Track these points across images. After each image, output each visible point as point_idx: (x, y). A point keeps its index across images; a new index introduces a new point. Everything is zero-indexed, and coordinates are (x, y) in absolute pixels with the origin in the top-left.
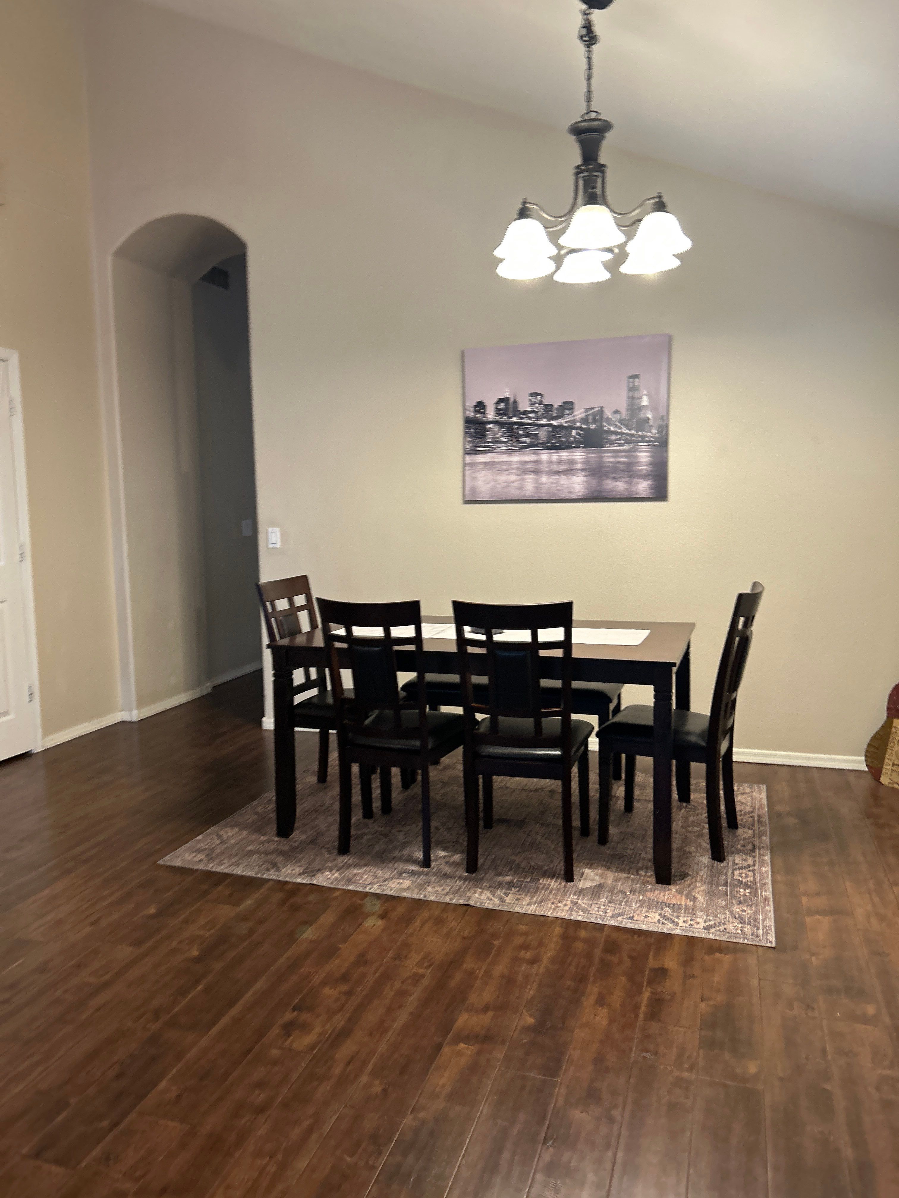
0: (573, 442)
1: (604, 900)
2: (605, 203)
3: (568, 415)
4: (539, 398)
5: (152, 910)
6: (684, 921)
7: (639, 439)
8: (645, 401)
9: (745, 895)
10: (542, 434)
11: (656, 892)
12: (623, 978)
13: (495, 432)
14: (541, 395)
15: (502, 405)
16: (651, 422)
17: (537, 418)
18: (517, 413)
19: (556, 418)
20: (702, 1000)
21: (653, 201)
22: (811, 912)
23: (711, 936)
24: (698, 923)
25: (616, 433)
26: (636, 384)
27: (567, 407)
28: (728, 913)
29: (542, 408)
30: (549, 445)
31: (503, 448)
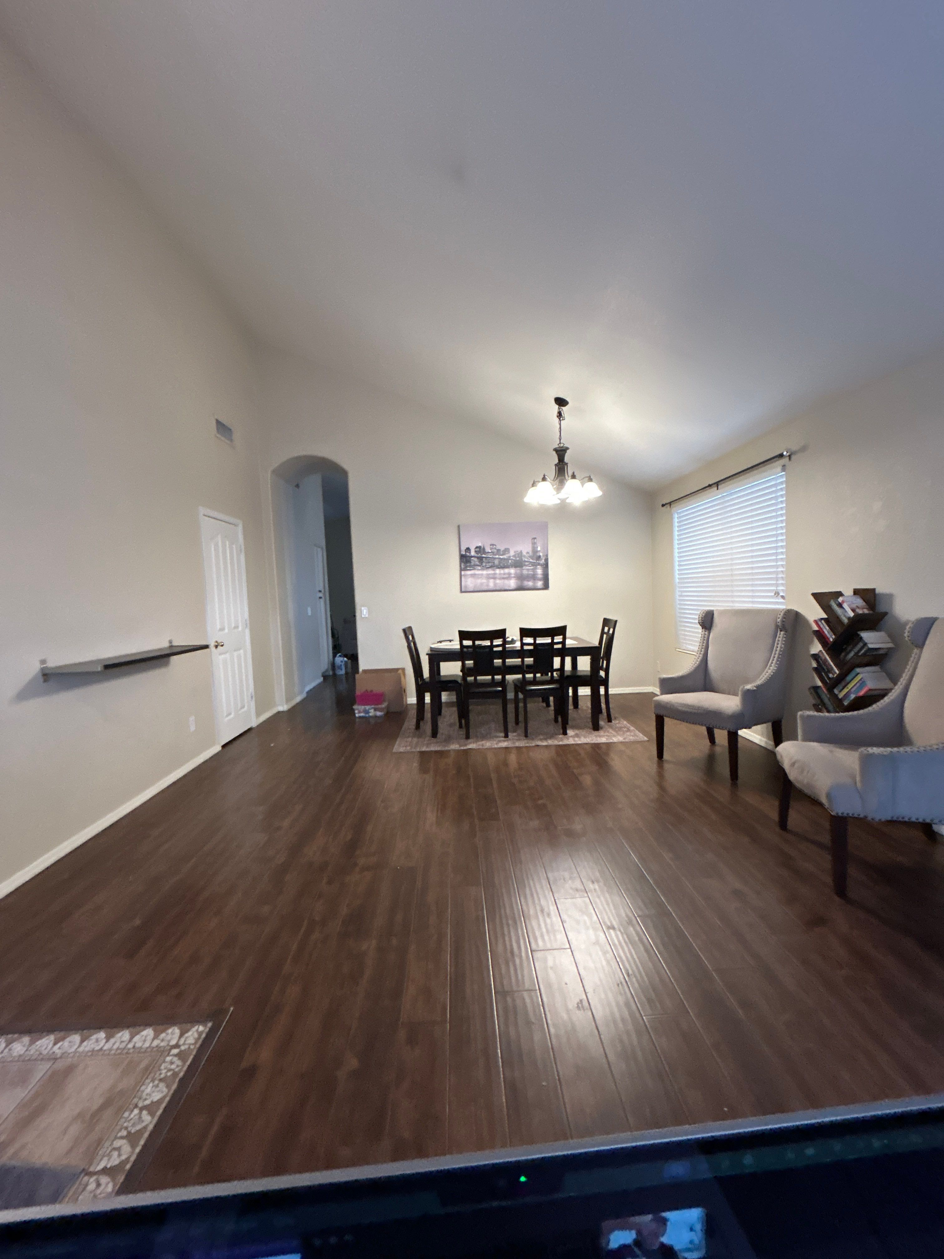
0: (509, 565)
1: (584, 737)
3: (507, 554)
4: (494, 546)
7: (537, 564)
8: (539, 549)
9: (620, 730)
10: (496, 562)
13: (475, 561)
15: (478, 549)
16: (541, 557)
17: (494, 555)
18: (485, 553)
19: (502, 555)
23: (627, 741)
25: (528, 562)
26: (535, 541)
27: (507, 550)
29: (495, 551)
30: (499, 567)
31: (480, 568)
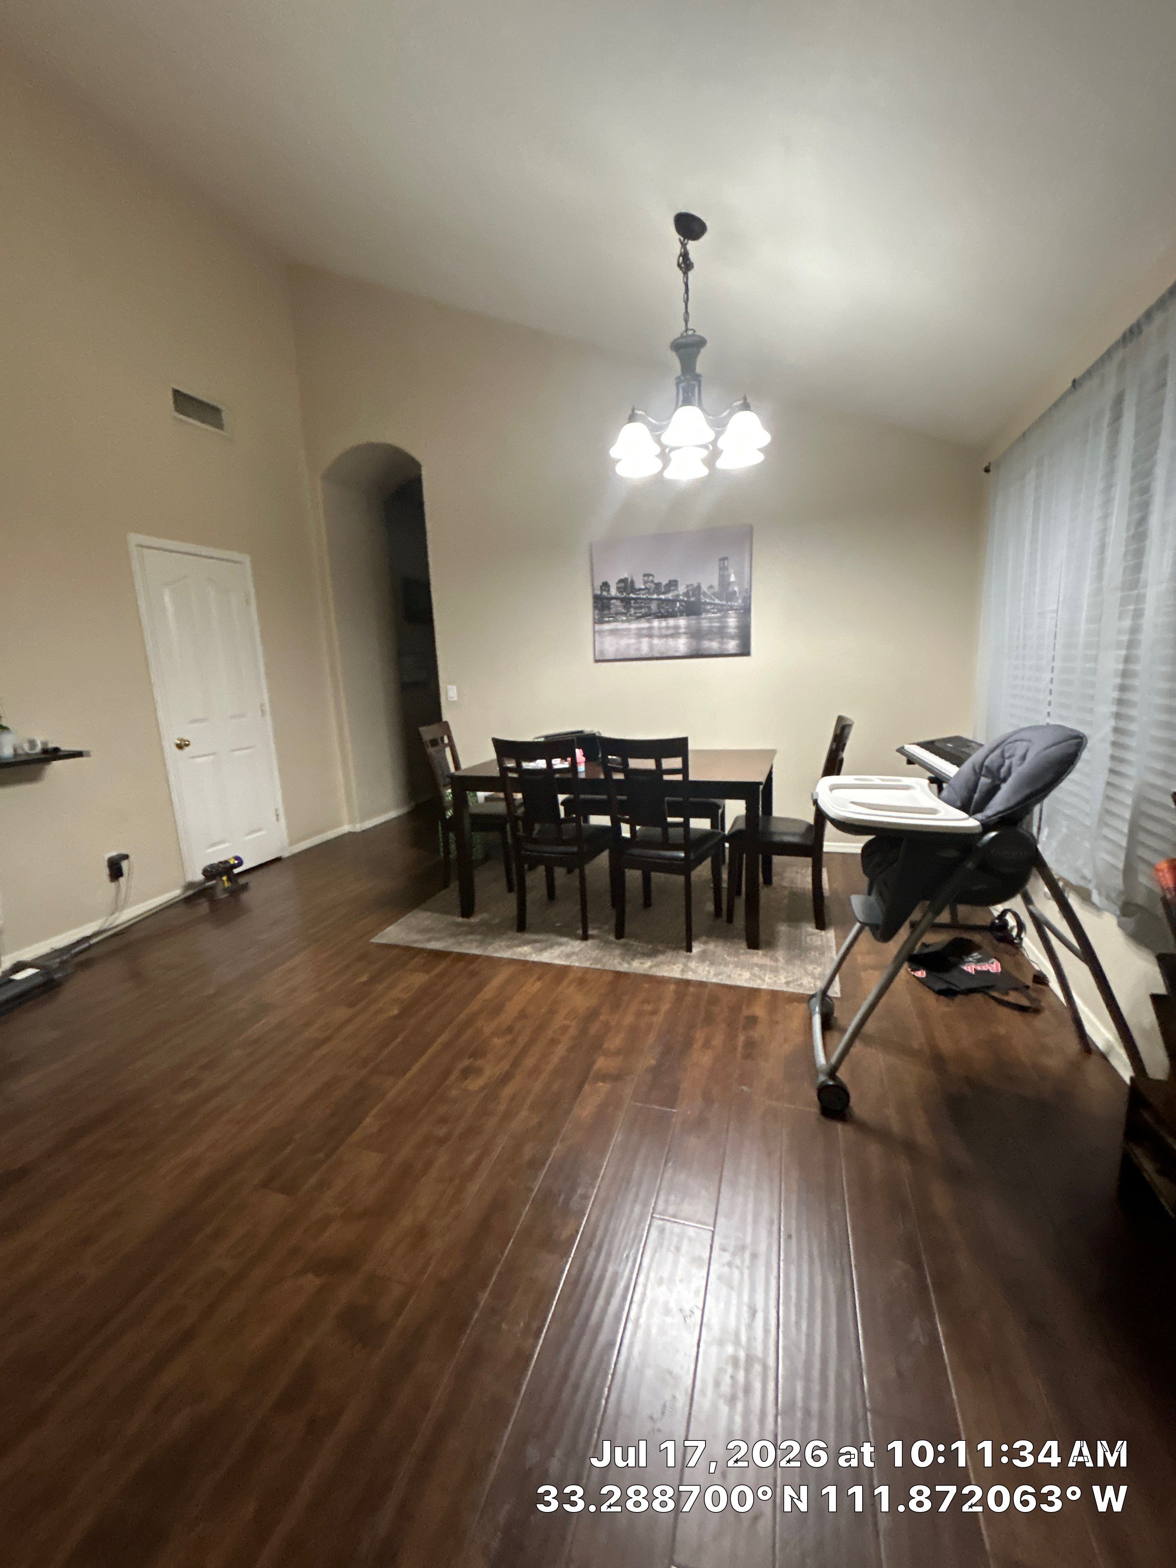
0: (677, 612)
1: (708, 962)
2: (700, 406)
3: (673, 590)
4: (651, 578)
5: (364, 978)
6: (770, 978)
7: (729, 607)
8: (733, 578)
9: (815, 956)
10: (654, 606)
11: (748, 956)
12: (723, 1026)
13: (617, 605)
14: (652, 575)
15: (622, 585)
16: (737, 595)
17: (649, 593)
18: (634, 590)
19: (664, 593)
20: (786, 1040)
21: (739, 403)
22: (866, 968)
23: (791, 989)
24: (780, 979)
25: (710, 604)
26: (726, 564)
27: (673, 584)
28: (802, 970)
29: (653, 586)
30: (659, 615)
31: (624, 618)
